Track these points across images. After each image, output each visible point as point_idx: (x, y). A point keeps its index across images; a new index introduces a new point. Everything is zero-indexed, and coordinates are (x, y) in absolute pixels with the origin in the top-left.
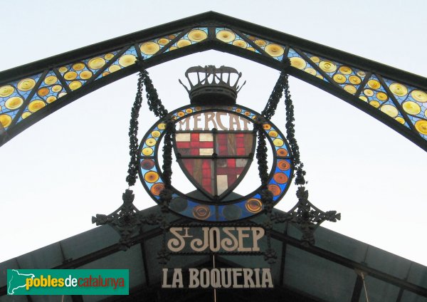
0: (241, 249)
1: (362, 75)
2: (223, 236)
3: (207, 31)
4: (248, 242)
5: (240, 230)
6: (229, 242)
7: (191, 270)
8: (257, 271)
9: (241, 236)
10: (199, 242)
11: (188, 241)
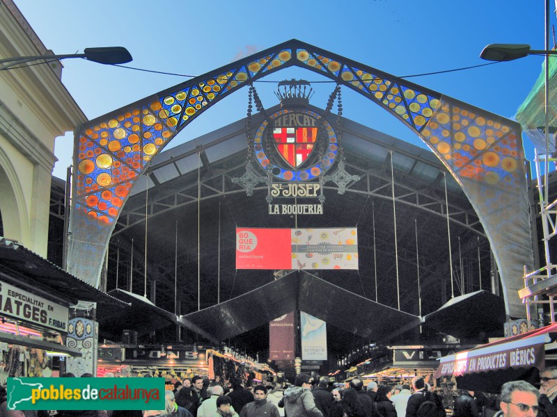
0: (308, 195)
1: (388, 83)
2: (299, 188)
3: (290, 51)
4: (311, 192)
5: (307, 185)
6: (302, 192)
7: (283, 206)
8: (315, 206)
9: (308, 188)
10: (287, 192)
11: (281, 191)
